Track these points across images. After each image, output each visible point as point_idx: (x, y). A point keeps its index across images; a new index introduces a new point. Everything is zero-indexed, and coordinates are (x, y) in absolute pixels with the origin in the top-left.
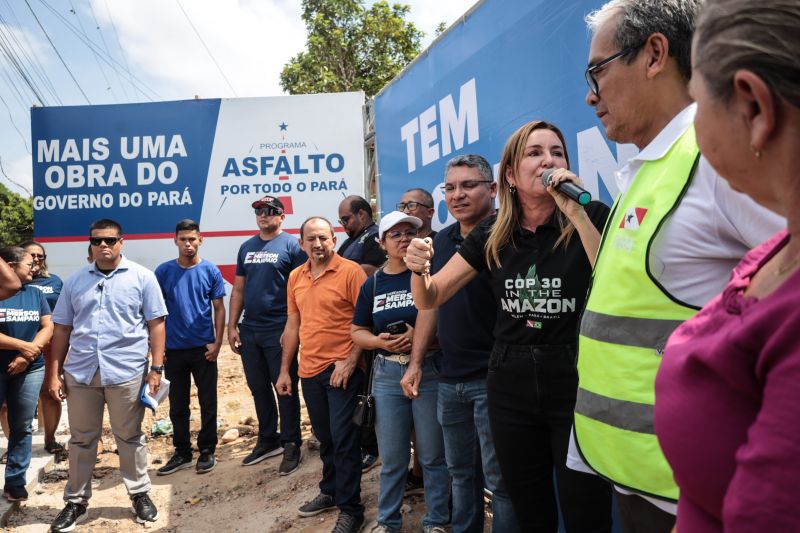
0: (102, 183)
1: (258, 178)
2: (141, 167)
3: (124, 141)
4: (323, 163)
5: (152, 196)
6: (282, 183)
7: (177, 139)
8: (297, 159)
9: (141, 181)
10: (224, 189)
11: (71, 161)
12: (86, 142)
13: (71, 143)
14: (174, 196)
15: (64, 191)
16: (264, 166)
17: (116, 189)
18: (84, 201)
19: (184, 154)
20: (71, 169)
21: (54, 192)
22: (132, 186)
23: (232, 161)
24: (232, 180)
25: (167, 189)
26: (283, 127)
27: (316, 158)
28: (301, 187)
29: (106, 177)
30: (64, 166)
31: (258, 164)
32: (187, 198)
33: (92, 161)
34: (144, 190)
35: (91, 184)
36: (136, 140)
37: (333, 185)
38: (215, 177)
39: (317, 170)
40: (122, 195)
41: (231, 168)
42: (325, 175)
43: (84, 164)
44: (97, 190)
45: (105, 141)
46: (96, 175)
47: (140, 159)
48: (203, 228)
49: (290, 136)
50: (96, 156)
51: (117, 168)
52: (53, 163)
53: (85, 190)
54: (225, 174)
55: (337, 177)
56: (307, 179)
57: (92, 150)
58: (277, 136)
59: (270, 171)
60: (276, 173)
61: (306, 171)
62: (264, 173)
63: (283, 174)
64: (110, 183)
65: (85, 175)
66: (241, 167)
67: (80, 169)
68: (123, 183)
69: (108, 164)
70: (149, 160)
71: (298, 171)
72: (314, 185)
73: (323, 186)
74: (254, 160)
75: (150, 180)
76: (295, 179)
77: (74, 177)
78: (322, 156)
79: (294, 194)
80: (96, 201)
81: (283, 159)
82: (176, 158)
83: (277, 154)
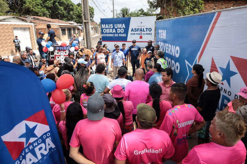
0: (112, 32)
1: (137, 32)
2: (118, 29)
3: (115, 25)
4: (148, 30)
5: (120, 35)
6: (141, 33)
7: (124, 25)
8: (143, 29)
9: (118, 32)
10: (131, 34)
11: (107, 28)
12: (109, 25)
13: (107, 25)
14: (123, 35)
15: (106, 33)
16: (138, 30)
17: (114, 33)
18: (109, 35)
19: (125, 27)
20: (107, 29)
21: (105, 33)
22: (117, 33)
23: (132, 29)
24: (132, 32)
25: (122, 33)
26: (141, 23)
27: (147, 29)
28: (144, 34)
29: (112, 31)
30: (106, 29)
31: (137, 30)
32: (125, 35)
33: (110, 28)
34: (118, 34)
35: (110, 32)
36: (117, 25)
37: (149, 34)
38: (130, 32)
39: (147, 31)
40: (115, 34)
41: (132, 30)
42: (148, 32)
43: (109, 29)
44: (111, 33)
45: (112, 25)
46: (111, 31)
47: (118, 28)
48: (128, 40)
49: (143, 24)
50: (111, 27)
51: (114, 29)
52: (104, 28)
53: (109, 33)
54: (131, 31)
55: (150, 32)
56: (145, 33)
57: (110, 26)
58: (140, 25)
59: (139, 31)
60: (140, 31)
61: (145, 31)
62: (138, 31)
63: (141, 31)
64: (113, 32)
65: (109, 31)
66: (134, 30)
67: (108, 29)
68: (115, 32)
69: (113, 29)
70: (119, 28)
71: (144, 31)
72: (146, 34)
73: (148, 34)
74: (136, 29)
75: (119, 32)
76: (143, 32)
77: (108, 31)
78: (148, 28)
79: (143, 35)
80: (111, 35)
81: (141, 29)
82: (123, 28)
83: (140, 28)
